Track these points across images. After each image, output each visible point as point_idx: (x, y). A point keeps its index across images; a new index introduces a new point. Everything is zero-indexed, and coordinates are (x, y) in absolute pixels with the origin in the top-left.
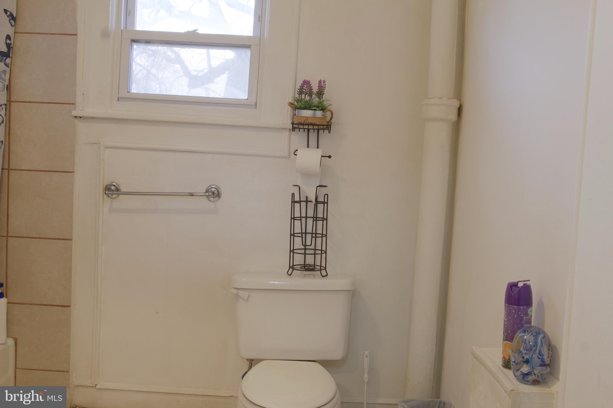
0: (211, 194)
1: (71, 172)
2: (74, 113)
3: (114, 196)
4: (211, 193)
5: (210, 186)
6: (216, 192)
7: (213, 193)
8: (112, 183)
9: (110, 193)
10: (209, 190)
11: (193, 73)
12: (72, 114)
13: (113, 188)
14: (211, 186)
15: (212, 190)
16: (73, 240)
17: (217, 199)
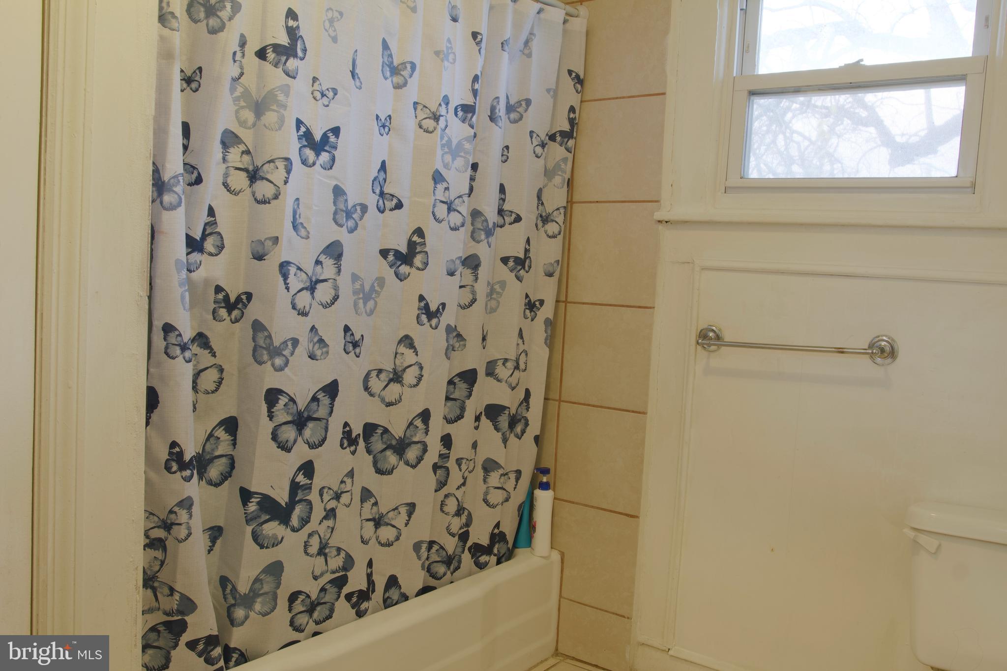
0: (877, 352)
1: (650, 308)
2: (658, 216)
3: (713, 348)
4: (876, 350)
5: (877, 337)
6: (888, 349)
7: (882, 350)
8: (710, 327)
9: (706, 342)
10: (875, 343)
11: (898, 139)
12: (655, 217)
13: (711, 334)
14: (879, 337)
15: (880, 345)
16: (648, 414)
17: (889, 360)
